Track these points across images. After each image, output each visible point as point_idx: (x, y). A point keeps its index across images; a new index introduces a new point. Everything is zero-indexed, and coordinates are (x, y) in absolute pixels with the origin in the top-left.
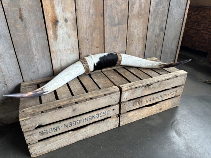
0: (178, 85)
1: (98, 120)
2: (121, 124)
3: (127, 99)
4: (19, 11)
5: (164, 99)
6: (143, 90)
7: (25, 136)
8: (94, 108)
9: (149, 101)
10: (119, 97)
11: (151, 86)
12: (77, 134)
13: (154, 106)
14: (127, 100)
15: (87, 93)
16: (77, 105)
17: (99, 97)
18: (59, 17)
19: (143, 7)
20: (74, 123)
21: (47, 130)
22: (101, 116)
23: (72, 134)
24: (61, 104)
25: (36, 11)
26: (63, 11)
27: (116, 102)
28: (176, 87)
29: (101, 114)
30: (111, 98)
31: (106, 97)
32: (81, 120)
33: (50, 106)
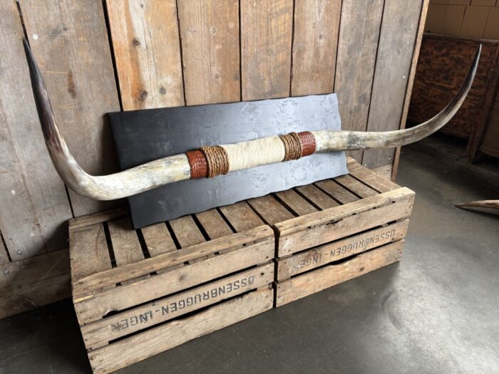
0: (396, 219)
1: (230, 295)
2: (280, 302)
3: (289, 251)
4: (67, 77)
5: (367, 249)
6: (324, 232)
7: (83, 332)
8: (222, 271)
9: (336, 254)
10: (274, 248)
11: (340, 224)
12: (187, 326)
13: (347, 264)
14: (291, 252)
15: (209, 242)
16: (188, 267)
17: (233, 249)
18: (149, 84)
19: (322, 57)
20: (182, 303)
21: (126, 320)
22: (236, 287)
23: (177, 327)
24: (156, 267)
25: (103, 76)
26: (156, 73)
27: (267, 257)
28: (394, 222)
29: (237, 284)
30: (257, 249)
31: (246, 248)
32: (195, 298)
33: (135, 272)
